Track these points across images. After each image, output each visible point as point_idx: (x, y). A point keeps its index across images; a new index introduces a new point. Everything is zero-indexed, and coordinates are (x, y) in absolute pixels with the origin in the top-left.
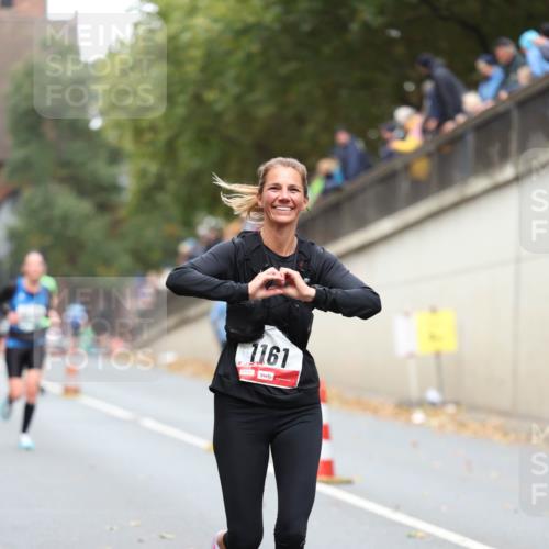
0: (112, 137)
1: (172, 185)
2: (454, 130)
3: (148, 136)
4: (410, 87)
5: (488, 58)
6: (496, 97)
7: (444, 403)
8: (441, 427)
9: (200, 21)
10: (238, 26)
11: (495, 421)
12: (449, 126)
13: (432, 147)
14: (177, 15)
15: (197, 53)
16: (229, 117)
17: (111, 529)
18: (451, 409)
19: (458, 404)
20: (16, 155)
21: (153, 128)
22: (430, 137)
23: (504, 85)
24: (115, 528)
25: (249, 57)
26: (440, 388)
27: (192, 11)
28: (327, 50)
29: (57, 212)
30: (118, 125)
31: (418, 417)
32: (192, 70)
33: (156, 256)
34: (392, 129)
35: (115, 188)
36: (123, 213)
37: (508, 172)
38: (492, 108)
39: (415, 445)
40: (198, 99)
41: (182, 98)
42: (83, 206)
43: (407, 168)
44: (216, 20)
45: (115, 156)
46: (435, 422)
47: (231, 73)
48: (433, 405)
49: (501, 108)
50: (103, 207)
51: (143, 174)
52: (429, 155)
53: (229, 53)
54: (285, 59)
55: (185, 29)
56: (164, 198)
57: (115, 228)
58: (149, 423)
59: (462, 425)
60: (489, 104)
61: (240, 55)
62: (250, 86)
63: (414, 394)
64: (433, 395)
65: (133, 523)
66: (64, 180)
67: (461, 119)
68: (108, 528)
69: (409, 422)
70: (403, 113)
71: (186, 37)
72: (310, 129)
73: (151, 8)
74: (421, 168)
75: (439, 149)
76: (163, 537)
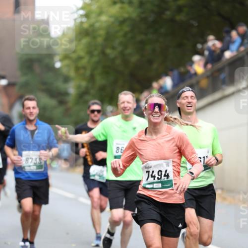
0: (65, 71)
1: (92, 92)
3: (82, 71)
6: (238, 50)
7: (216, 189)
9: (104, 18)
10: (121, 19)
13: (209, 73)
14: (93, 16)
15: (102, 32)
16: (118, 62)
19: (222, 189)
20: (22, 79)
21: (84, 68)
23: (242, 44)
25: (125, 35)
27: (100, 13)
28: (163, 30)
29: (41, 105)
30: (68, 66)
32: (100, 40)
34: (191, 65)
35: (66, 94)
36: (70, 104)
38: (236, 55)
40: (103, 53)
41: (96, 53)
42: (52, 102)
43: (198, 83)
44: (111, 17)
45: (67, 79)
49: (240, 55)
50: (62, 103)
51: (79, 87)
52: (208, 77)
53: (117, 32)
55: (97, 21)
57: (67, 112)
59: (224, 199)
60: (235, 53)
61: (121, 33)
66: (44, 91)
70: (196, 58)
71: (97, 25)
72: (155, 66)
73: (82, 12)
74: (204, 83)
75: (212, 74)
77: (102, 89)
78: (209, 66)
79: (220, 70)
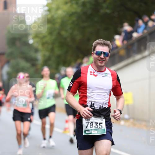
43: (118, 52)
48: (126, 119)
52: (124, 49)
70: (117, 37)
74: (122, 52)
78: (125, 42)
79: (132, 45)
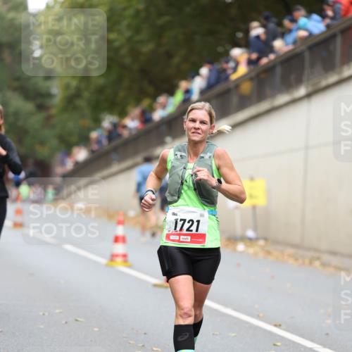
1: (86, 94)
2: (268, 63)
4: (240, 35)
5: (289, 17)
7: (257, 239)
8: (256, 254)
11: (290, 251)
12: (264, 61)
13: (253, 74)
16: (124, 51)
17: (44, 314)
18: (262, 242)
19: (266, 239)
22: (252, 67)
24: (47, 314)
25: (138, 12)
26: (255, 229)
28: (188, 10)
29: (12, 109)
31: (241, 247)
33: (74, 139)
35: (49, 95)
36: (53, 111)
37: (302, 91)
38: (293, 50)
39: (238, 265)
42: (29, 106)
46: (251, 251)
47: (125, 22)
48: (250, 239)
49: (298, 50)
50: (41, 107)
51: (67, 87)
52: (251, 79)
53: (125, 9)
54: (160, 15)
56: (81, 103)
57: (48, 121)
58: (69, 247)
59: (269, 253)
60: (290, 47)
61: (131, 12)
62: (138, 31)
63: (239, 232)
64: (250, 234)
65: (57, 311)
66: (15, 89)
67: (272, 57)
68: (41, 313)
69: (235, 250)
70: (236, 52)
72: (176, 60)
74: (246, 88)
75: (258, 75)
76: (77, 320)
77: (100, 90)
